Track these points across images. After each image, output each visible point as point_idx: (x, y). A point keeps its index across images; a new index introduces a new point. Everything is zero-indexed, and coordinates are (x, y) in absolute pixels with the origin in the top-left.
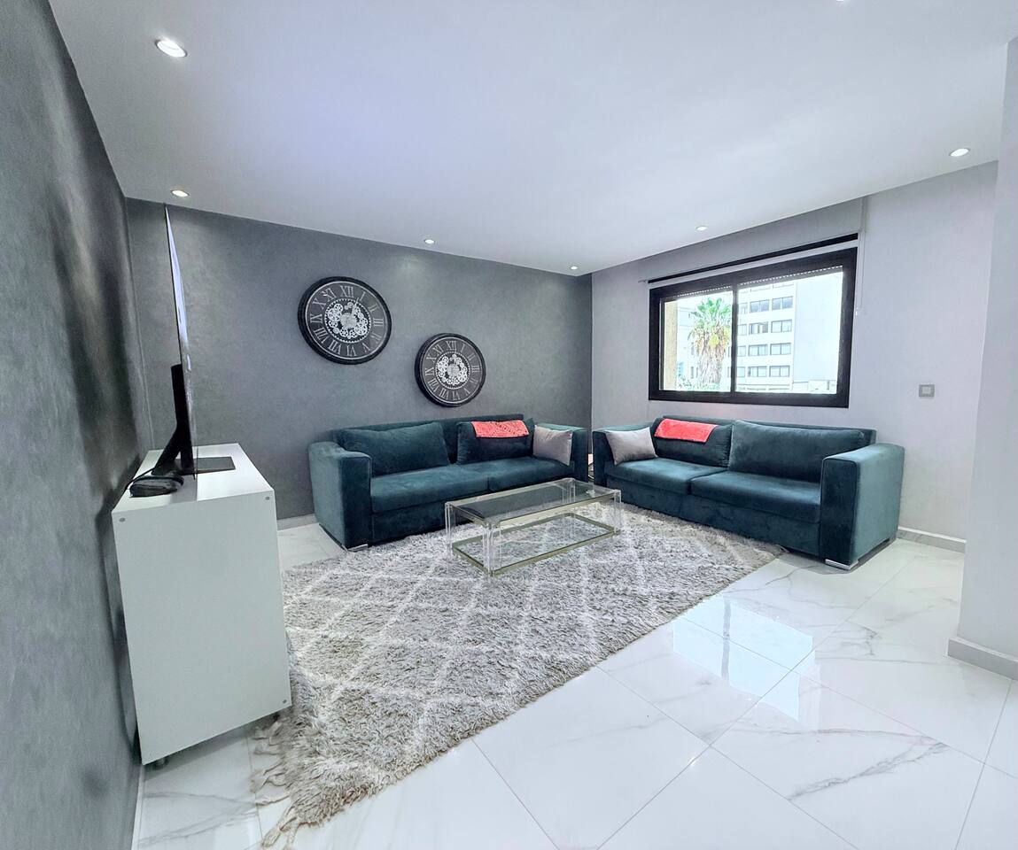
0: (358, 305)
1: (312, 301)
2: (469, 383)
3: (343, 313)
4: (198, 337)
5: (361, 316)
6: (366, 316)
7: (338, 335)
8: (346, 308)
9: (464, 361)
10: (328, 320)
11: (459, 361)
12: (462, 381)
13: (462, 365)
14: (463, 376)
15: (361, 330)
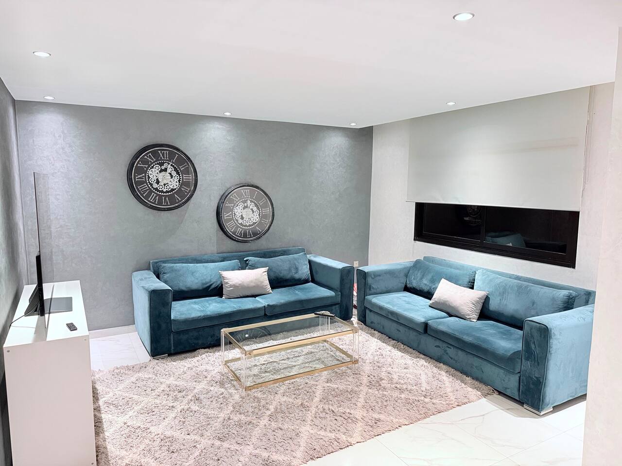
0: (171, 165)
1: (137, 165)
2: (260, 222)
3: (160, 172)
4: (59, 195)
5: (174, 173)
6: (178, 173)
7: (156, 189)
8: (163, 168)
9: (256, 205)
10: (149, 177)
11: (252, 206)
12: (254, 221)
13: (255, 209)
14: (255, 217)
15: (174, 184)
